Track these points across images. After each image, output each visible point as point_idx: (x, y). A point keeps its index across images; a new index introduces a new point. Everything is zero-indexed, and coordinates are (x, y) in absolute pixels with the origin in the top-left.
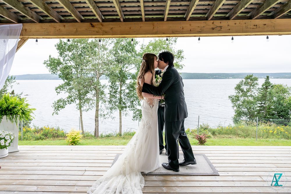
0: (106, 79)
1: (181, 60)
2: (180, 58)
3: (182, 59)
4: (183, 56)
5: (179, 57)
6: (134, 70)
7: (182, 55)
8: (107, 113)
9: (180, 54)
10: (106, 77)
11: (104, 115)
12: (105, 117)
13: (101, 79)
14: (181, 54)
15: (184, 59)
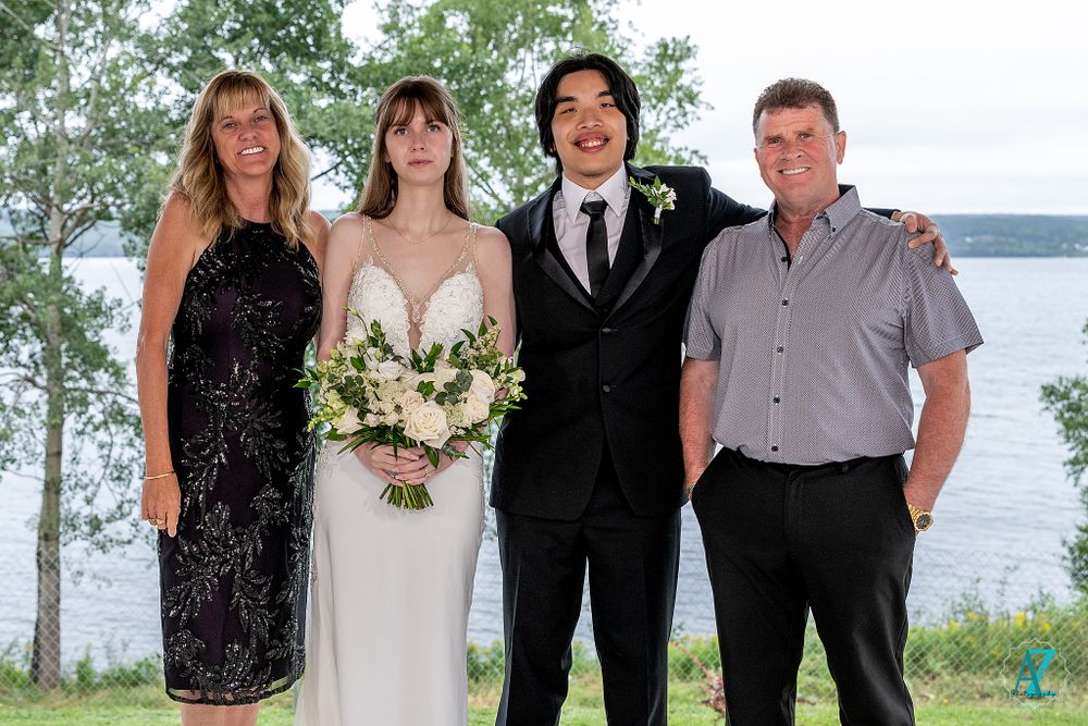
0: (128, 252)
1: (681, 120)
2: (672, 103)
3: (688, 107)
4: (695, 88)
5: (662, 97)
6: (331, 185)
7: (685, 80)
8: (120, 507)
9: (670, 67)
10: (125, 240)
11: (95, 525)
12: (99, 536)
13: (81, 255)
14: (678, 72)
15: (702, 111)
